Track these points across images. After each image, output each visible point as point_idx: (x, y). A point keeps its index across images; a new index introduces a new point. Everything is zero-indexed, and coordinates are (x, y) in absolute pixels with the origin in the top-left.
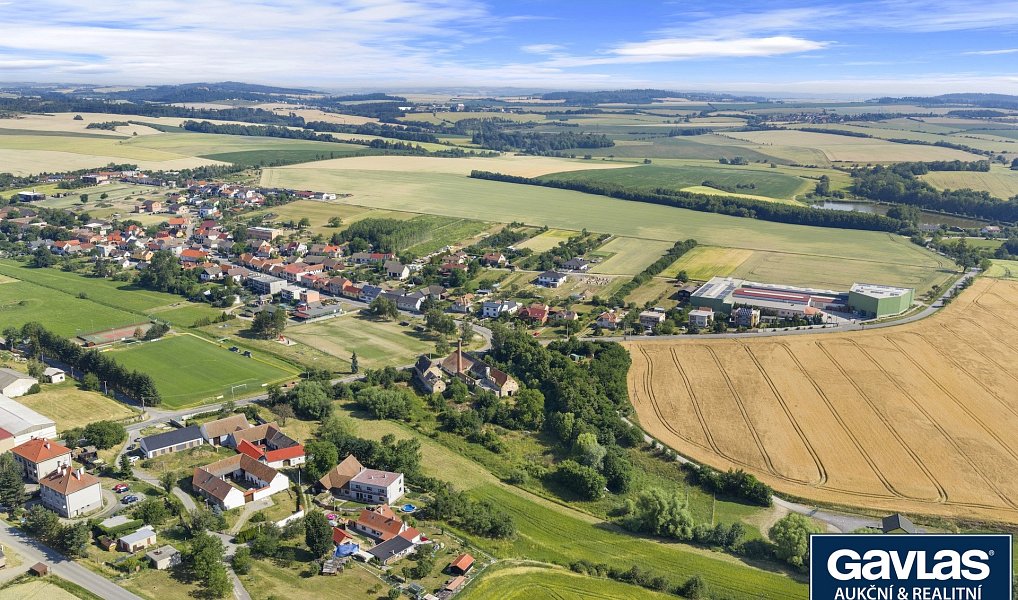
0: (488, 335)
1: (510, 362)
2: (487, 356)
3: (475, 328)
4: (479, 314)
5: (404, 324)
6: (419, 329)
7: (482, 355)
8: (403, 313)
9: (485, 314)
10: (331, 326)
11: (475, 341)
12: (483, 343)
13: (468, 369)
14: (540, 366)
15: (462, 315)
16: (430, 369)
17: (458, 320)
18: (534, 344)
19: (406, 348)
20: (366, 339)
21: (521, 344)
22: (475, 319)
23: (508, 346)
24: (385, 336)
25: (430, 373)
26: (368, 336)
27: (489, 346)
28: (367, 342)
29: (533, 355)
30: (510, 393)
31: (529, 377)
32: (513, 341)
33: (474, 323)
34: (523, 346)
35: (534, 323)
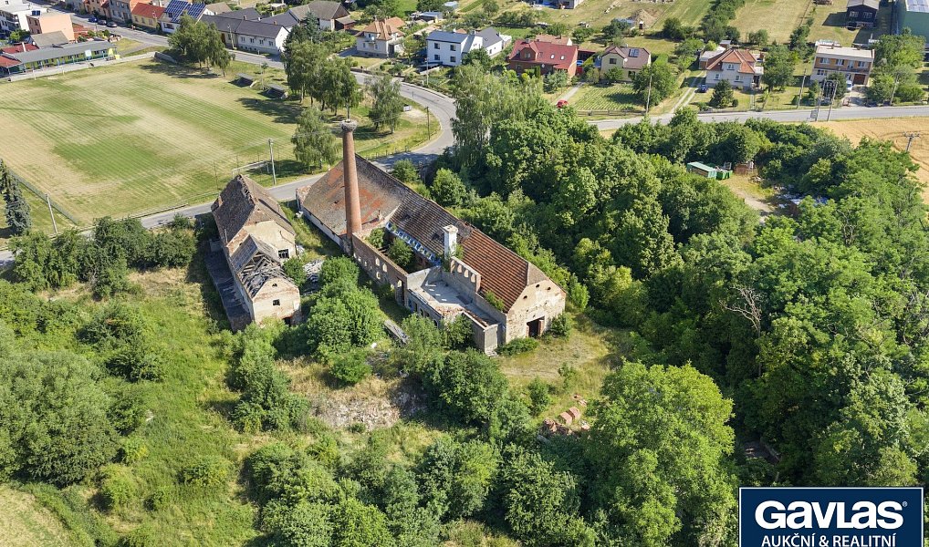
0: (445, 109)
1: (516, 198)
2: (444, 174)
3: (406, 91)
4: (419, 59)
5: (243, 82)
6: (274, 94)
7: (428, 170)
8: (241, 57)
9: (430, 58)
10: (67, 88)
11: (407, 124)
12: (429, 129)
13: (384, 223)
14: (631, 218)
15: (377, 62)
16: (248, 229)
17: (365, 73)
18: (583, 135)
19: (223, 144)
20: (130, 119)
21: (546, 134)
22: (410, 70)
23: (503, 140)
24: (180, 113)
25: (250, 244)
26: (135, 109)
27: (442, 141)
28: (127, 129)
29: (601, 174)
30: (534, 326)
31: (592, 257)
32: (520, 125)
33: (407, 79)
34: (556, 142)
35: (552, 78)
